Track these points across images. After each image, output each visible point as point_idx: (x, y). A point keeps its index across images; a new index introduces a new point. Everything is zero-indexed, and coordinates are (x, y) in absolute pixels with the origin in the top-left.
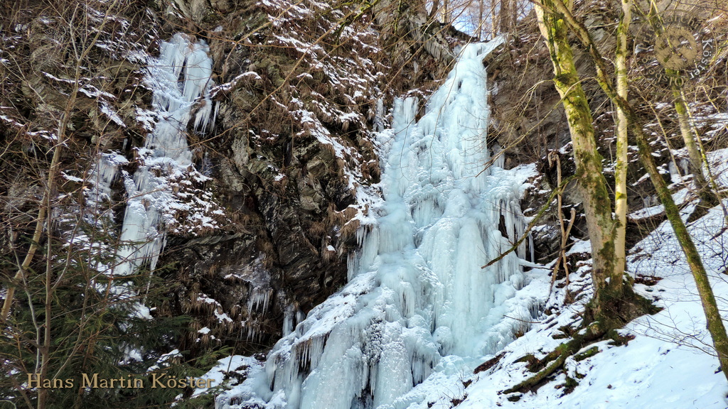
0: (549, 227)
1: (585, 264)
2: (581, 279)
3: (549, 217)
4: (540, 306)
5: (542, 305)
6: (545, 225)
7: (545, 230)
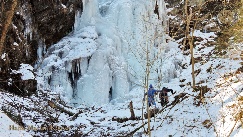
0: (178, 18)
1: (200, 44)
2: (198, 52)
3: (179, 11)
4: (179, 63)
5: (180, 62)
6: (175, 16)
7: (176, 19)
